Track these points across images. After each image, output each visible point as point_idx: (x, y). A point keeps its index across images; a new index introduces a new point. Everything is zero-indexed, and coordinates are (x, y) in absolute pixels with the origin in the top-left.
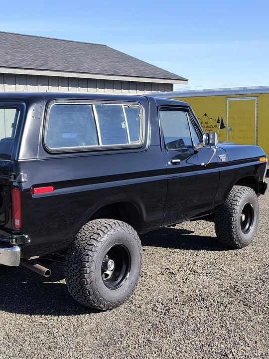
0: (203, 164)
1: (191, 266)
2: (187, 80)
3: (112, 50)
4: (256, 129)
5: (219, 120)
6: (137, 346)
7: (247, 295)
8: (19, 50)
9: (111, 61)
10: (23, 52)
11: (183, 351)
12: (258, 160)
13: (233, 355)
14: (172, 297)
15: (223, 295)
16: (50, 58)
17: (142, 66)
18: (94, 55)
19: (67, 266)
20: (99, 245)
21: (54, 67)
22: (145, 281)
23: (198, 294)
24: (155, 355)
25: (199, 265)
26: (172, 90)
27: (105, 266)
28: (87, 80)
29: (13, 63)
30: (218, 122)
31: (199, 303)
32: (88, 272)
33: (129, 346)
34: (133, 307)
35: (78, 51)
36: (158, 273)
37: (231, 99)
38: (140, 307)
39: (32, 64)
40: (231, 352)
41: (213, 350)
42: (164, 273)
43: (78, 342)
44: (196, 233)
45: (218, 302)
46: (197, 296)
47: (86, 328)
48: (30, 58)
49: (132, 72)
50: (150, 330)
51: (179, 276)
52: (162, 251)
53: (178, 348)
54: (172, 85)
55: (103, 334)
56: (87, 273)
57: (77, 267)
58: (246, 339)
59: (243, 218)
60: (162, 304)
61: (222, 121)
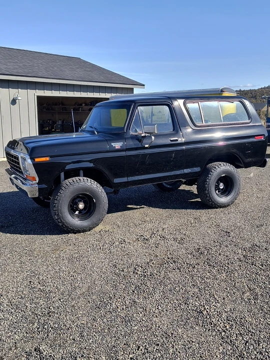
1: (160, 232)
2: (144, 85)
3: (85, 62)
6: (124, 307)
7: (210, 257)
8: (10, 60)
9: (85, 70)
10: (14, 63)
11: (165, 310)
13: (207, 312)
14: (148, 261)
15: (190, 257)
16: (36, 67)
17: (109, 74)
18: (71, 65)
21: (40, 75)
22: (124, 247)
23: (170, 256)
24: (141, 315)
25: (166, 232)
26: (133, 93)
29: (6, 71)
31: (171, 265)
33: (118, 308)
34: (117, 271)
35: (57, 62)
36: (134, 239)
38: (123, 271)
39: (21, 71)
40: (205, 309)
41: (190, 307)
42: (140, 240)
43: (73, 306)
45: (187, 264)
46: (169, 258)
47: (79, 292)
48: (20, 67)
49: (101, 78)
50: (134, 292)
51: (152, 241)
53: (160, 308)
54: (132, 89)
55: (94, 297)
58: (216, 296)
60: (141, 267)
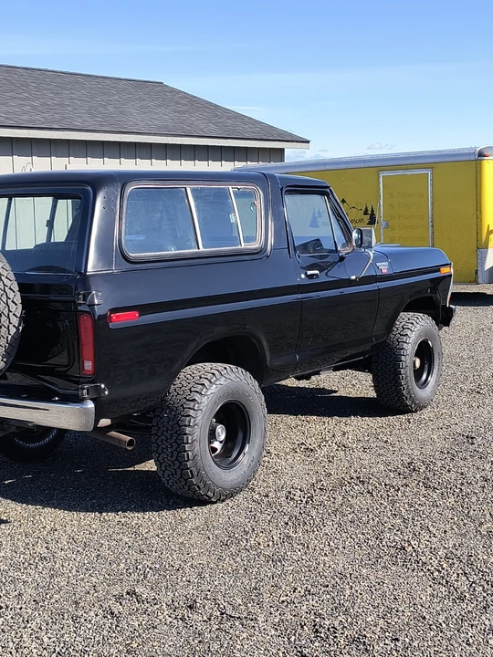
0: (353, 277)
1: (338, 439)
2: (308, 142)
3: (173, 91)
4: (430, 224)
5: (366, 210)
6: (271, 543)
7: (430, 475)
8: (13, 94)
9: (175, 111)
10: (22, 99)
11: (340, 547)
12: (439, 270)
13: (413, 548)
14: (314, 481)
15: (392, 475)
16: (70, 108)
17: (229, 118)
18: (144, 100)
19: (156, 434)
20: (205, 400)
21: (78, 124)
22: (269, 462)
23: (354, 475)
24: (299, 553)
25: (350, 437)
26: (282, 160)
27: (212, 435)
28: (136, 145)
30: (366, 213)
31: (356, 487)
32: (190, 441)
33: (259, 544)
34: (257, 496)
35: (113, 95)
36: (288, 450)
37: (386, 174)
38: (267, 496)
39: (39, 119)
40: (410, 545)
41: (384, 543)
42: (298, 450)
43: (182, 543)
44: (342, 393)
45: (385, 485)
46: (352, 478)
47: (189, 526)
48: (34, 108)
49: (212, 129)
50: (287, 524)
51: (321, 453)
52: (291, 420)
53: (331, 543)
54: (282, 150)
55: (216, 532)
56: (187, 443)
57: (172, 435)
58: (431, 529)
59: (418, 365)
60: (300, 490)
61: (372, 211)
